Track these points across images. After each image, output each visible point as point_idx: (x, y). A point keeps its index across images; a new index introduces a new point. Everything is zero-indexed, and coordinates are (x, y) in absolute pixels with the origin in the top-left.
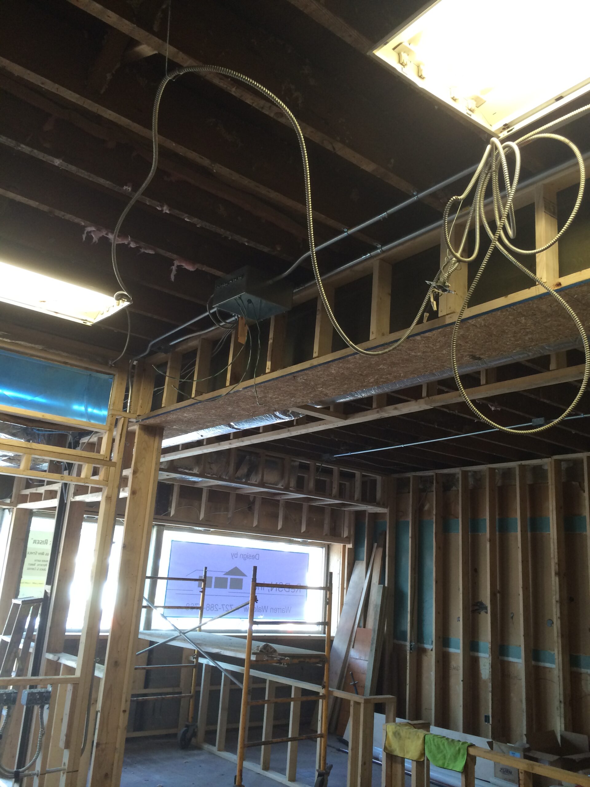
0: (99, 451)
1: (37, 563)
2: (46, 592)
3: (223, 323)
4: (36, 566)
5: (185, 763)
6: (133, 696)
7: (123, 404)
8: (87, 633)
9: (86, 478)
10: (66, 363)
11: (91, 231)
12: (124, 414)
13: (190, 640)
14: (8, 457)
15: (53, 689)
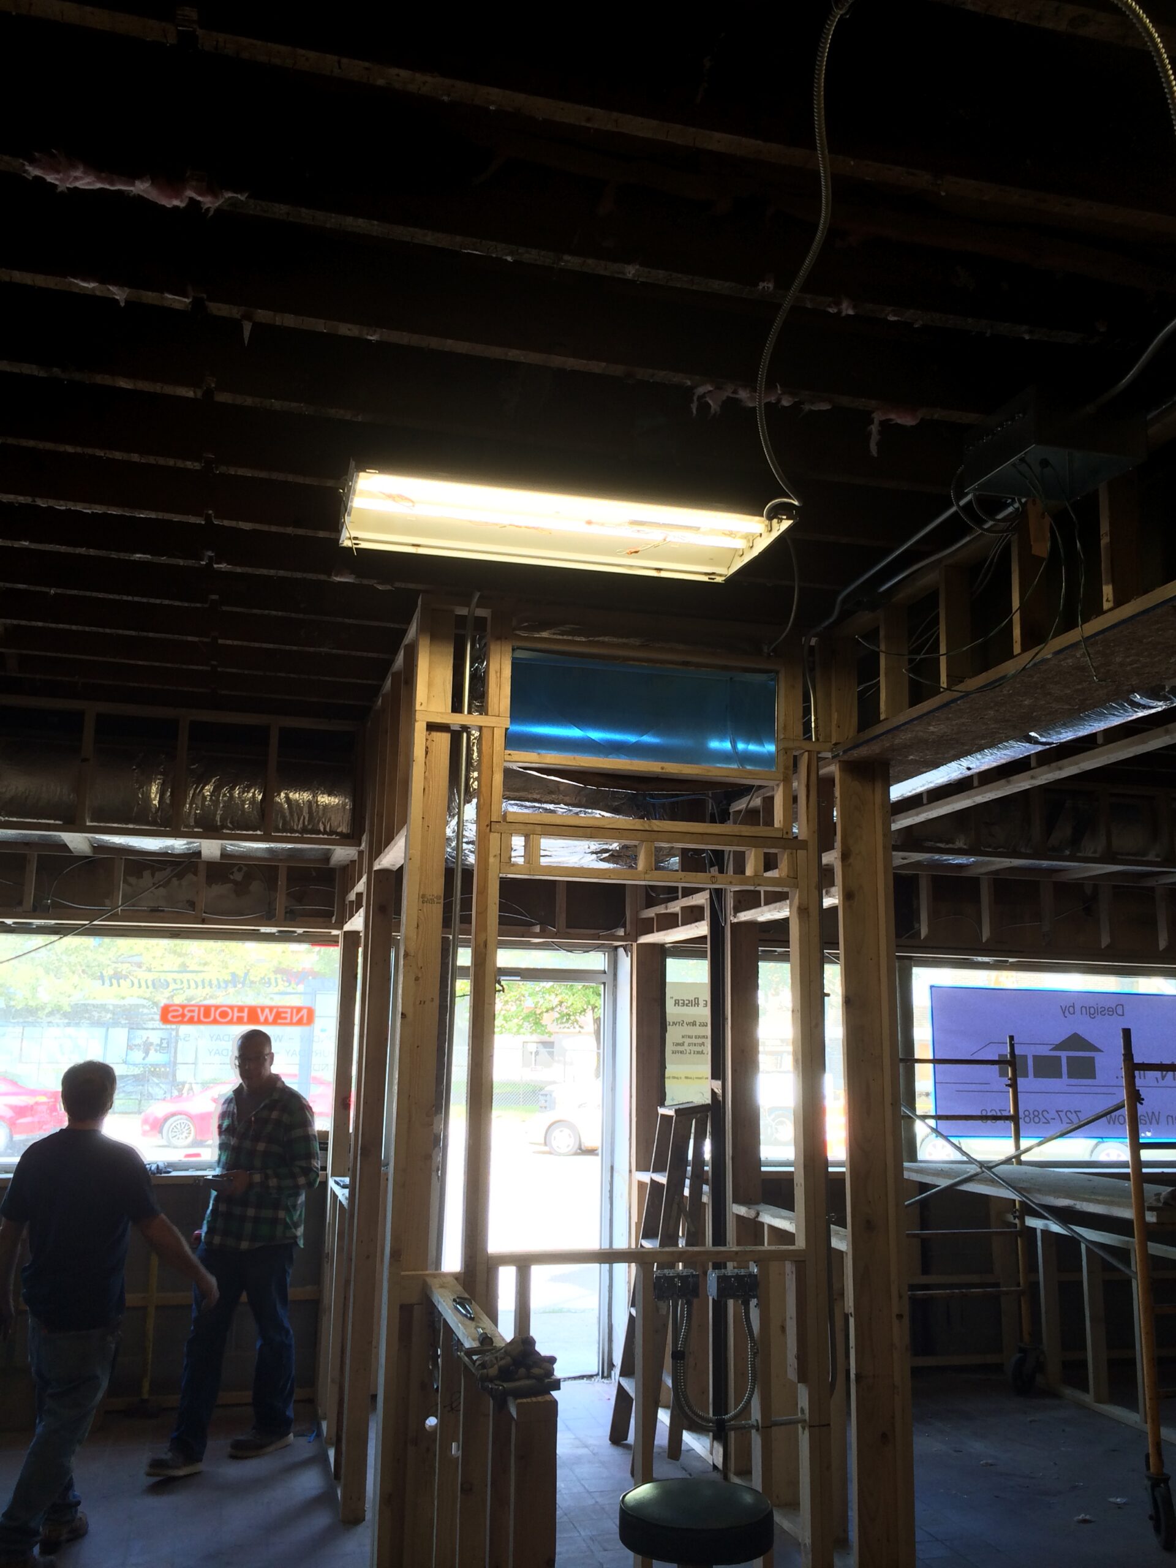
0: (770, 822)
1: (688, 1041)
2: (713, 1093)
3: (990, 523)
4: (686, 1047)
5: (1031, 1422)
6: (912, 1287)
7: (802, 727)
8: (805, 1167)
9: (756, 875)
10: (686, 664)
11: (705, 393)
12: (807, 745)
13: (1003, 1181)
14: (611, 853)
15: (760, 1270)
